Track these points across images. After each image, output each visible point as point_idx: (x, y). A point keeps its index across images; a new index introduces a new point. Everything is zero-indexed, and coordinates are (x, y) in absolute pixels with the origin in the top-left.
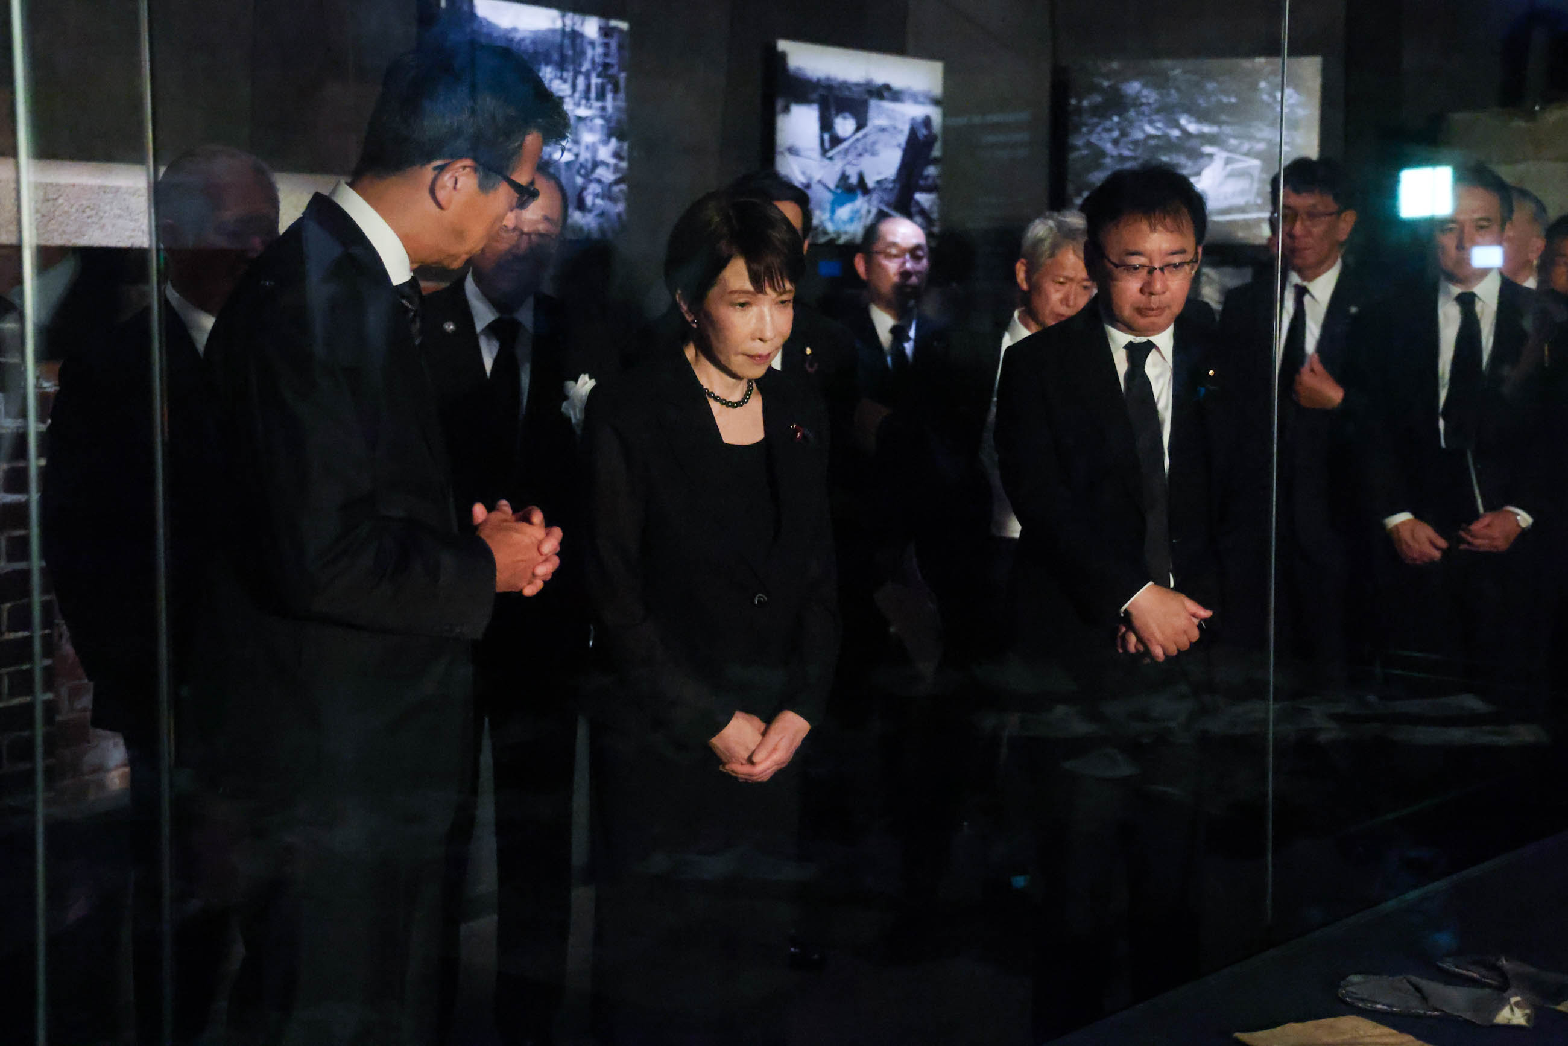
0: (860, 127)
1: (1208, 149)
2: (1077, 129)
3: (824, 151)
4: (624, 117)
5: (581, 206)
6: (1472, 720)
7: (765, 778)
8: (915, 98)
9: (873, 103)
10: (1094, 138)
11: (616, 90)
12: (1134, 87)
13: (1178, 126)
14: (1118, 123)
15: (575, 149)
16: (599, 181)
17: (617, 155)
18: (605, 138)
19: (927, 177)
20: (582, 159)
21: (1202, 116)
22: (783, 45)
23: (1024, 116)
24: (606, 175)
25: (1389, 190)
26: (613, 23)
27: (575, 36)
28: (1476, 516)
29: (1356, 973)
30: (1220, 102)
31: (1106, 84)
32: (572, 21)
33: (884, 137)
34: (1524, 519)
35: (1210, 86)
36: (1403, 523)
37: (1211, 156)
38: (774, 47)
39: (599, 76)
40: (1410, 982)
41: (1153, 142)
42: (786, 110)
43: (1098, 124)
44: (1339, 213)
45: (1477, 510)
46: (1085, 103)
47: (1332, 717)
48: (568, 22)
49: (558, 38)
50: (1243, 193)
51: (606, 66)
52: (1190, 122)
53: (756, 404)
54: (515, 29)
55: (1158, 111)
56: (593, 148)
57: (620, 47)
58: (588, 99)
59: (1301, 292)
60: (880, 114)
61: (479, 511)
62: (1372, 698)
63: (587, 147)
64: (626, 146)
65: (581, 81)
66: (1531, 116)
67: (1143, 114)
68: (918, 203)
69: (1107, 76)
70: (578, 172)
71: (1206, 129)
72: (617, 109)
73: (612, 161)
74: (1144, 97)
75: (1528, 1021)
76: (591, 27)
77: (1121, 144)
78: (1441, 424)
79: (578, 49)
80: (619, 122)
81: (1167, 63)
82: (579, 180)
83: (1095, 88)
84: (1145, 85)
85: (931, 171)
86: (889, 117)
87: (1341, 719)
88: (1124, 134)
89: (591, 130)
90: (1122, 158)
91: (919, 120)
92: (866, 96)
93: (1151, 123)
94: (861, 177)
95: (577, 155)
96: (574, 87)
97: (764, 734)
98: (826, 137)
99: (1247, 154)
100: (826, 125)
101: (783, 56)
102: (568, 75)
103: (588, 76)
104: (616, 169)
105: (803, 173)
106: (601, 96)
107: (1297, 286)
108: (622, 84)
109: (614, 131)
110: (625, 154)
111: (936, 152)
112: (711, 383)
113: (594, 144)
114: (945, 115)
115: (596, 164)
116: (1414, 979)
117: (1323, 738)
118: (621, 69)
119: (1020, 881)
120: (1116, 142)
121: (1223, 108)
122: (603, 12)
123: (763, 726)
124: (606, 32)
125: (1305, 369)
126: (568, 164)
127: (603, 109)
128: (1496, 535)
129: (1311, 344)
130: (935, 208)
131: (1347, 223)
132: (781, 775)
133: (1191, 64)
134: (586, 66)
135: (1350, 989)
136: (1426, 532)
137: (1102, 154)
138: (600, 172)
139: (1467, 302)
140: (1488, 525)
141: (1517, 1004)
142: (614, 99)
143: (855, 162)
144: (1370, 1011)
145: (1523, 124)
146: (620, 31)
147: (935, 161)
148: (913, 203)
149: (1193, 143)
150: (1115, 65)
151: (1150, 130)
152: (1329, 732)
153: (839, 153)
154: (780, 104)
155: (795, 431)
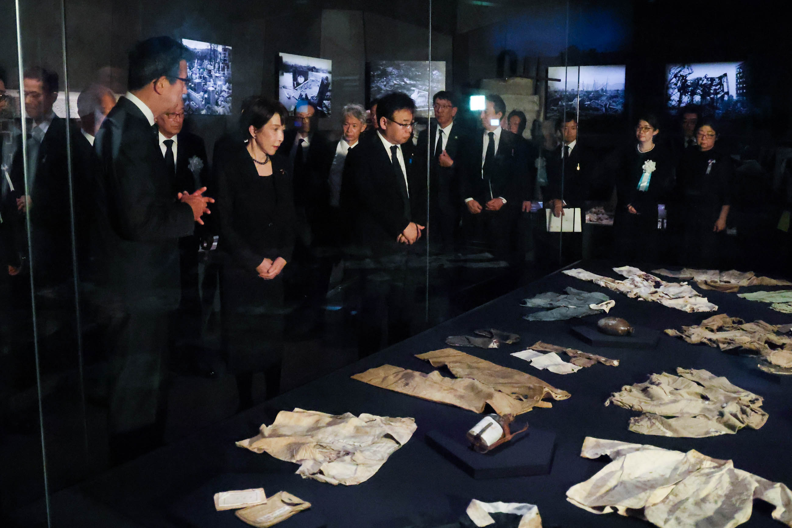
0: (306, 80)
1: (413, 88)
2: (373, 82)
3: (294, 87)
4: (230, 76)
5: (217, 104)
6: (489, 260)
7: (272, 278)
8: (323, 71)
9: (310, 73)
10: (378, 84)
11: (228, 68)
12: (390, 69)
13: (404, 81)
14: (385, 80)
15: (215, 87)
16: (223, 96)
17: (228, 88)
18: (224, 83)
19: (328, 95)
20: (217, 90)
21: (410, 78)
22: (281, 54)
23: (356, 77)
24: (225, 95)
25: (467, 101)
26: (227, 47)
27: (215, 51)
28: (490, 199)
29: (450, 336)
30: (416, 74)
31: (382, 68)
32: (214, 46)
33: (313, 83)
34: (504, 201)
35: (413, 69)
36: (470, 201)
37: (414, 90)
38: (278, 55)
39: (222, 64)
40: (466, 337)
41: (396, 86)
42: (283, 74)
43: (379, 80)
44: (453, 107)
45: (491, 197)
46: (376, 74)
47: (447, 260)
48: (212, 47)
49: (209, 52)
50: (423, 102)
51: (225, 60)
52: (407, 80)
53: (269, 164)
54: (195, 49)
55: (398, 77)
56: (221, 86)
57: (229, 55)
58: (219, 71)
59: (441, 132)
60: (312, 76)
61: (180, 195)
62: (460, 255)
63: (219, 86)
64: (231, 85)
65: (217, 65)
66: (505, 81)
67: (393, 77)
68: (324, 104)
69: (381, 65)
70: (216, 94)
71: (412, 82)
72: (229, 74)
73: (227, 90)
74: (393, 72)
75: (498, 346)
76: (220, 48)
77: (387, 86)
78: (482, 171)
79: (216, 55)
80: (229, 78)
81: (400, 62)
82: (216, 96)
83: (379, 69)
84: (393, 69)
85: (328, 94)
86: (316, 77)
87: (450, 261)
88: (387, 83)
89: (220, 81)
90: (387, 91)
91: (324, 78)
92: (308, 71)
93: (395, 80)
94: (306, 95)
95: (216, 88)
96: (214, 67)
97: (272, 264)
98: (295, 83)
99: (424, 90)
100: (295, 79)
101: (281, 58)
102: (213, 63)
103: (219, 64)
104: (228, 93)
105: (288, 94)
106: (223, 69)
107: (439, 130)
108: (230, 66)
109: (227, 81)
110: (231, 88)
111: (330, 88)
112: (255, 157)
113: (221, 85)
114: (332, 76)
115: (222, 91)
116: (467, 337)
117: (445, 267)
118: (229, 62)
119: (354, 313)
120: (385, 86)
121: (416, 76)
122: (223, 43)
123: (272, 262)
124: (225, 50)
125: (442, 155)
126: (213, 91)
127: (224, 74)
128: (496, 206)
129: (444, 148)
130: (330, 106)
131: (455, 110)
132: (277, 277)
133: (407, 62)
134: (218, 60)
135: (449, 340)
136: (477, 204)
137: (381, 89)
138: (223, 93)
139: (491, 135)
140: (493, 203)
141: (495, 342)
142: (227, 71)
143: (304, 91)
144: (454, 346)
145: (503, 84)
146: (229, 49)
147: (330, 91)
148: (323, 104)
149: (409, 86)
150: (384, 62)
151: (395, 82)
152: (447, 265)
153: (299, 88)
154: (280, 72)
155: (282, 172)
